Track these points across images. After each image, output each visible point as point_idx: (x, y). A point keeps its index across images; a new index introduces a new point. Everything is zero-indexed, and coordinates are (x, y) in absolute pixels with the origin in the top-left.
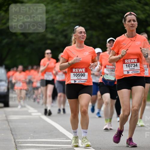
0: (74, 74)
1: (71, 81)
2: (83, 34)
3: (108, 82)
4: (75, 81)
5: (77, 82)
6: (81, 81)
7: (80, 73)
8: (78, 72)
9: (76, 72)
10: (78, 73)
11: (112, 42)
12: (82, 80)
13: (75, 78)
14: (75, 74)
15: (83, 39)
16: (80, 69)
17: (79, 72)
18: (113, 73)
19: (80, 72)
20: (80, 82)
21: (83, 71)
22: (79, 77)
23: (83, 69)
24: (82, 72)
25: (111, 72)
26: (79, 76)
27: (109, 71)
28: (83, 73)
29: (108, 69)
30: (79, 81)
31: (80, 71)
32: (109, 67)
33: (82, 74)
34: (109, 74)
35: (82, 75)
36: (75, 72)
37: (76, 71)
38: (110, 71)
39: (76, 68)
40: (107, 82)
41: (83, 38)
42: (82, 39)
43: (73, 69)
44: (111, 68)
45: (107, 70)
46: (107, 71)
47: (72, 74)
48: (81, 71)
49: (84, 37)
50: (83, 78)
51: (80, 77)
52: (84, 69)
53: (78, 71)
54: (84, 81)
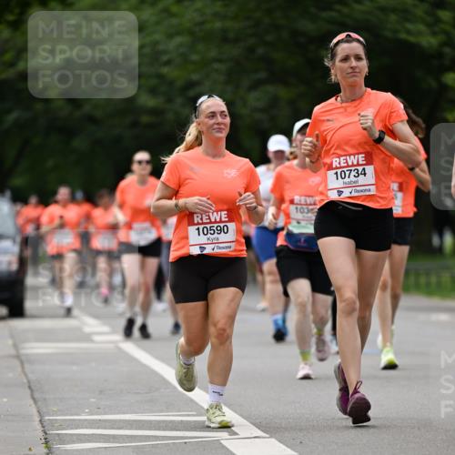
0: (198, 229)
1: (191, 248)
4: (202, 248)
5: (208, 250)
6: (220, 248)
7: (216, 225)
8: (208, 221)
9: (203, 223)
10: (208, 226)
13: (203, 239)
14: (201, 227)
16: (215, 214)
17: (211, 222)
19: (216, 222)
20: (216, 250)
21: (223, 219)
22: (214, 236)
23: (223, 213)
24: (221, 221)
25: (310, 214)
26: (212, 232)
28: (222, 225)
29: (299, 207)
30: (213, 246)
32: (303, 202)
33: (219, 228)
34: (303, 220)
35: (221, 231)
36: (200, 221)
37: (202, 219)
38: (306, 211)
43: (195, 216)
44: (308, 202)
46: (297, 212)
47: (192, 230)
48: (218, 220)
50: (223, 237)
51: (216, 235)
52: (225, 212)
53: (209, 219)
54: (227, 247)
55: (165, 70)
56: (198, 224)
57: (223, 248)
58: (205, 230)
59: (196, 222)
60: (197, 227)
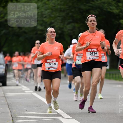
0: (48, 64)
1: (46, 68)
4: (49, 69)
6: (54, 69)
7: (52, 63)
10: (51, 63)
13: (49, 66)
14: (49, 63)
16: (52, 60)
17: (51, 62)
19: (53, 62)
20: (52, 69)
21: (55, 61)
22: (52, 66)
23: (54, 60)
28: (54, 63)
29: (79, 56)
30: (52, 68)
31: (52, 61)
34: (80, 60)
35: (54, 64)
36: (49, 62)
38: (81, 57)
39: (49, 59)
40: (79, 67)
43: (47, 60)
46: (78, 58)
50: (54, 66)
53: (51, 61)
54: (56, 68)
55: (44, 19)
60: (48, 63)
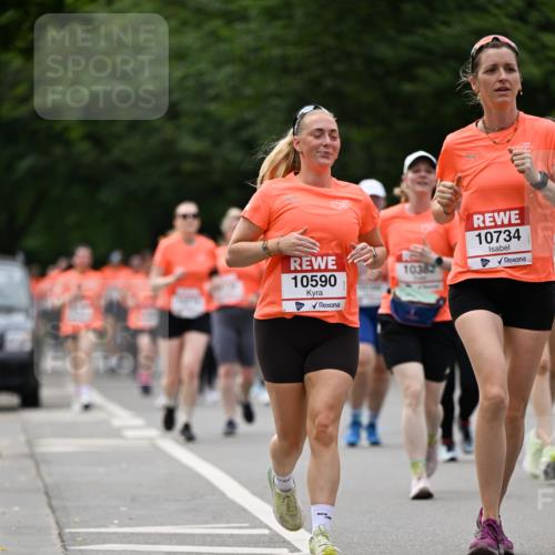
0: (295, 278)
1: (284, 303)
2: (328, 140)
3: (413, 311)
4: (300, 305)
5: (308, 308)
6: (324, 306)
7: (319, 274)
8: (310, 268)
9: (302, 271)
10: (309, 275)
11: (423, 167)
12: (324, 302)
13: (301, 292)
14: (299, 276)
15: (328, 158)
16: (319, 259)
17: (313, 270)
18: (429, 276)
19: (319, 270)
20: (318, 308)
21: (330, 267)
22: (314, 289)
23: (330, 258)
24: (326, 270)
25: (423, 275)
26: (314, 283)
27: (413, 273)
28: (328, 274)
29: (409, 265)
30: (314, 302)
31: (316, 267)
33: (323, 279)
34: (415, 283)
35: (326, 282)
36: (299, 268)
37: (300, 265)
38: (418, 269)
40: (408, 313)
41: (326, 155)
42: (324, 157)
43: (292, 260)
45: (406, 267)
46: (406, 271)
47: (287, 279)
48: (323, 267)
49: (330, 150)
50: (328, 291)
51: (319, 288)
52: (334, 258)
53: (311, 265)
54: (333, 305)
56: (296, 271)
57: (329, 306)
58: (305, 279)
59: (292, 268)
60: (293, 275)
